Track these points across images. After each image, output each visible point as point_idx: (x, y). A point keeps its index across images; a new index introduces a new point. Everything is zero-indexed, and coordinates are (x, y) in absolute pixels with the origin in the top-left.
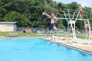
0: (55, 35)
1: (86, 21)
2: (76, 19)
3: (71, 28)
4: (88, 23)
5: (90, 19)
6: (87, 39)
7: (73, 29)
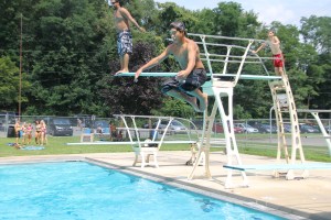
0: (151, 146)
1: (277, 82)
2: (238, 76)
3: (218, 111)
4: (284, 92)
5: (294, 73)
6: (283, 157)
7: (227, 119)
